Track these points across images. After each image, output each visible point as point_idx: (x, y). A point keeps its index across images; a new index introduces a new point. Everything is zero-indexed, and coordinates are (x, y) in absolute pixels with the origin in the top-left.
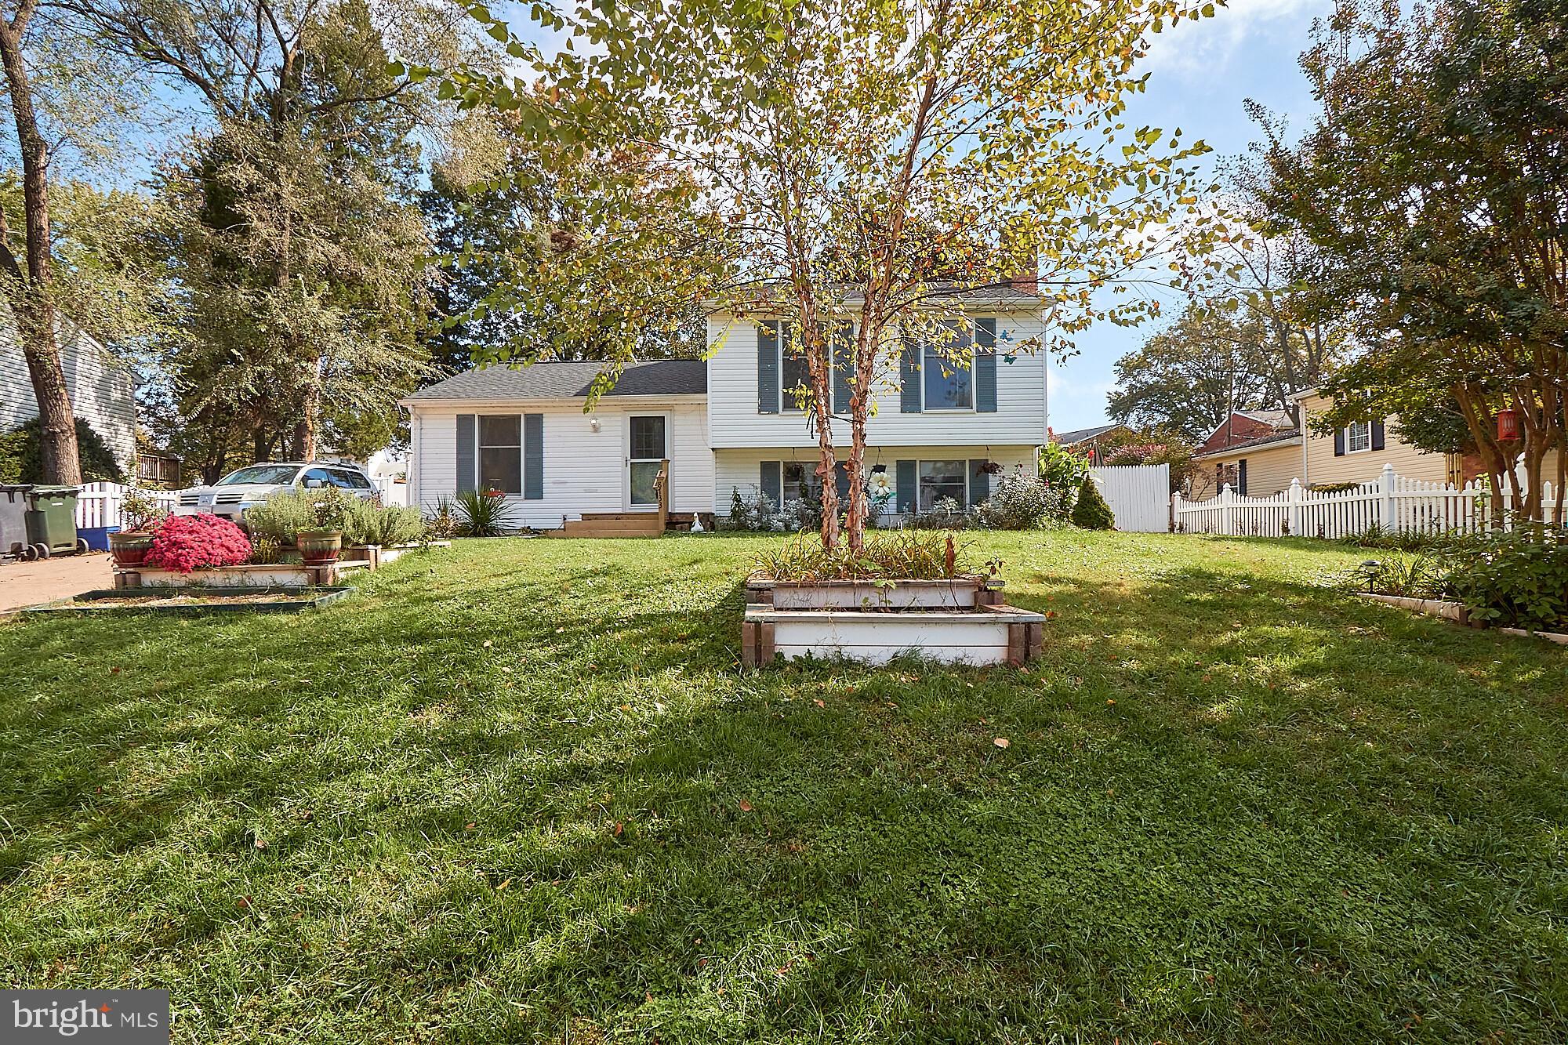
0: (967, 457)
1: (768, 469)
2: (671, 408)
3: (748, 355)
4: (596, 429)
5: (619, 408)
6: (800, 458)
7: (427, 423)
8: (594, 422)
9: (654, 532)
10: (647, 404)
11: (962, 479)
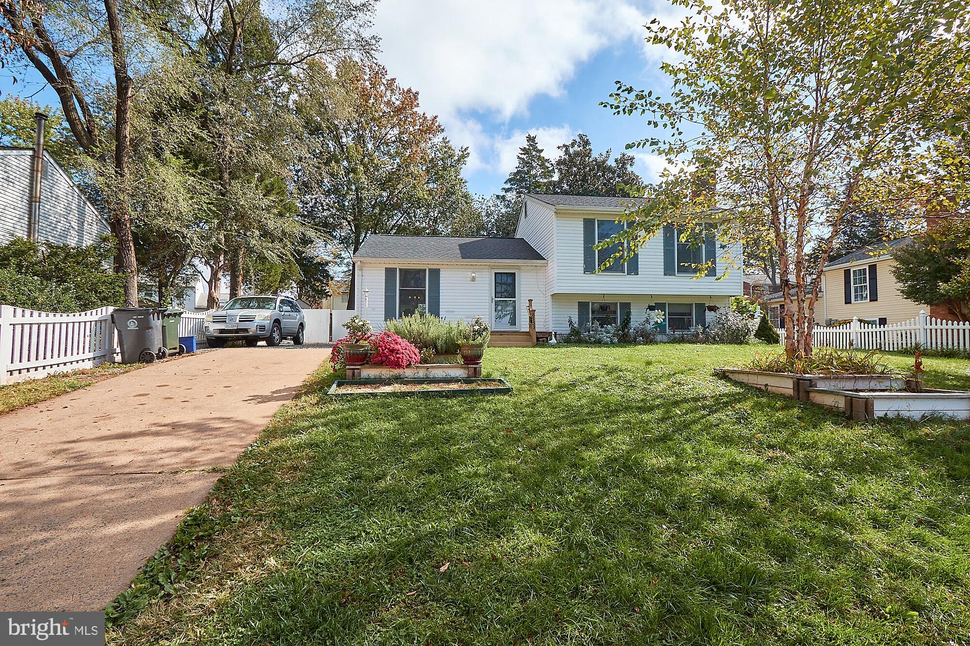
0: (694, 302)
1: (583, 307)
2: (518, 268)
3: (577, 239)
4: (473, 279)
5: (487, 267)
6: (608, 300)
7: (366, 272)
8: (473, 275)
9: (530, 344)
10: (506, 265)
11: (690, 314)
